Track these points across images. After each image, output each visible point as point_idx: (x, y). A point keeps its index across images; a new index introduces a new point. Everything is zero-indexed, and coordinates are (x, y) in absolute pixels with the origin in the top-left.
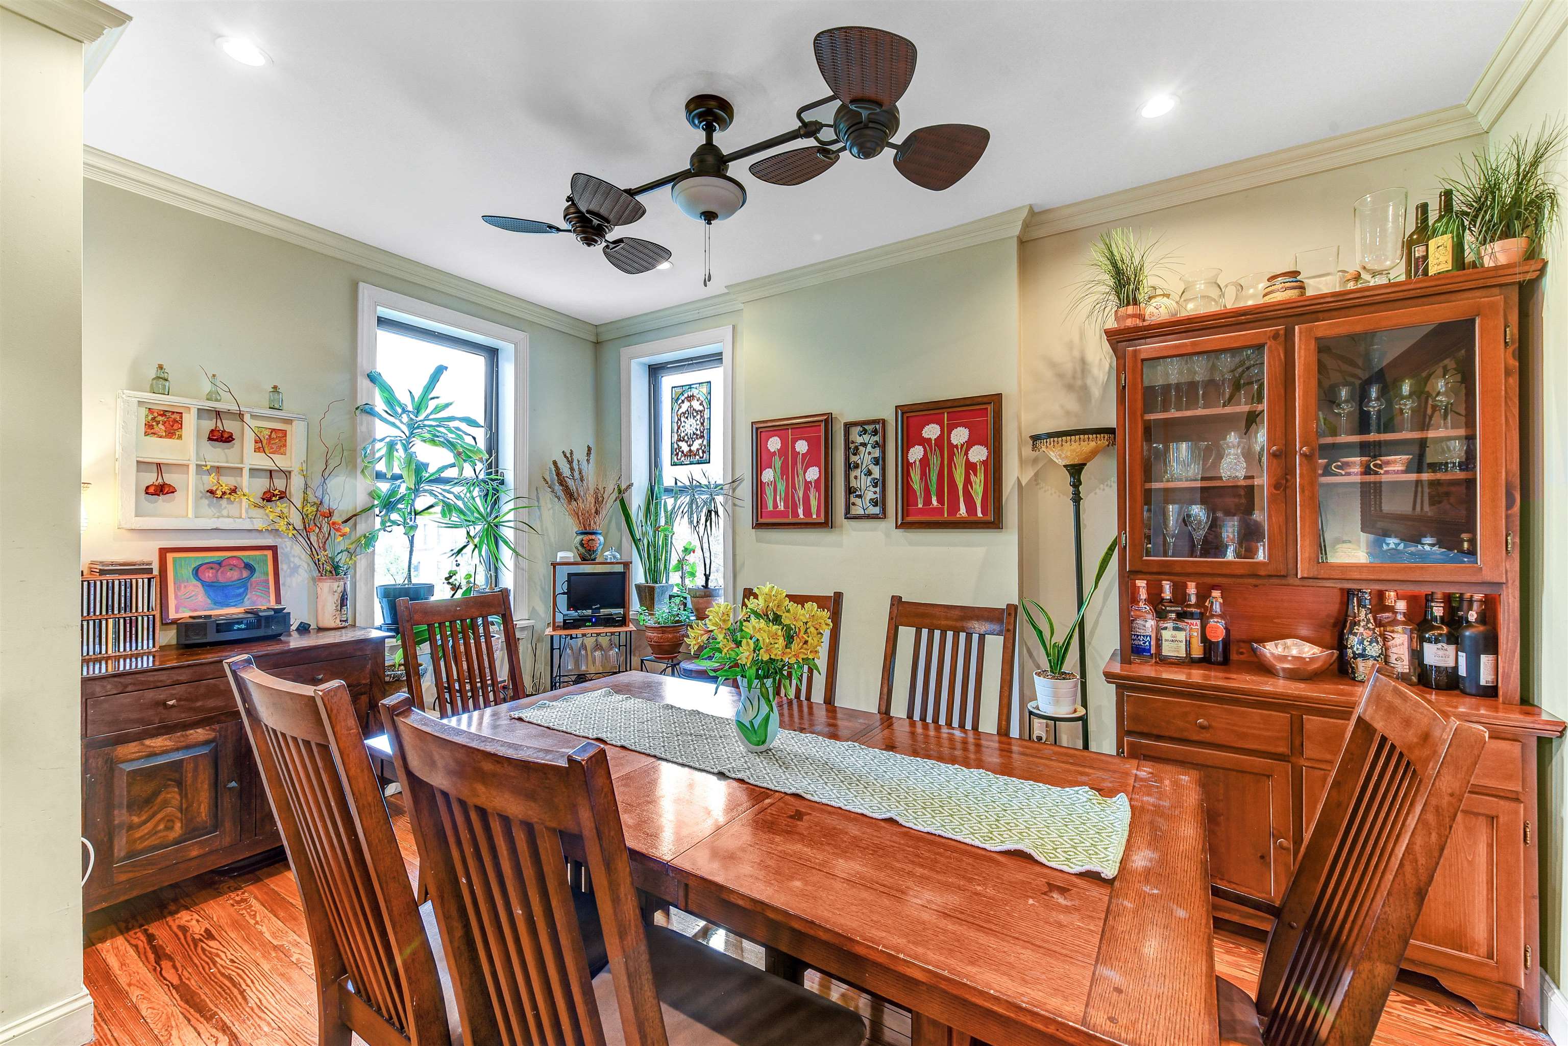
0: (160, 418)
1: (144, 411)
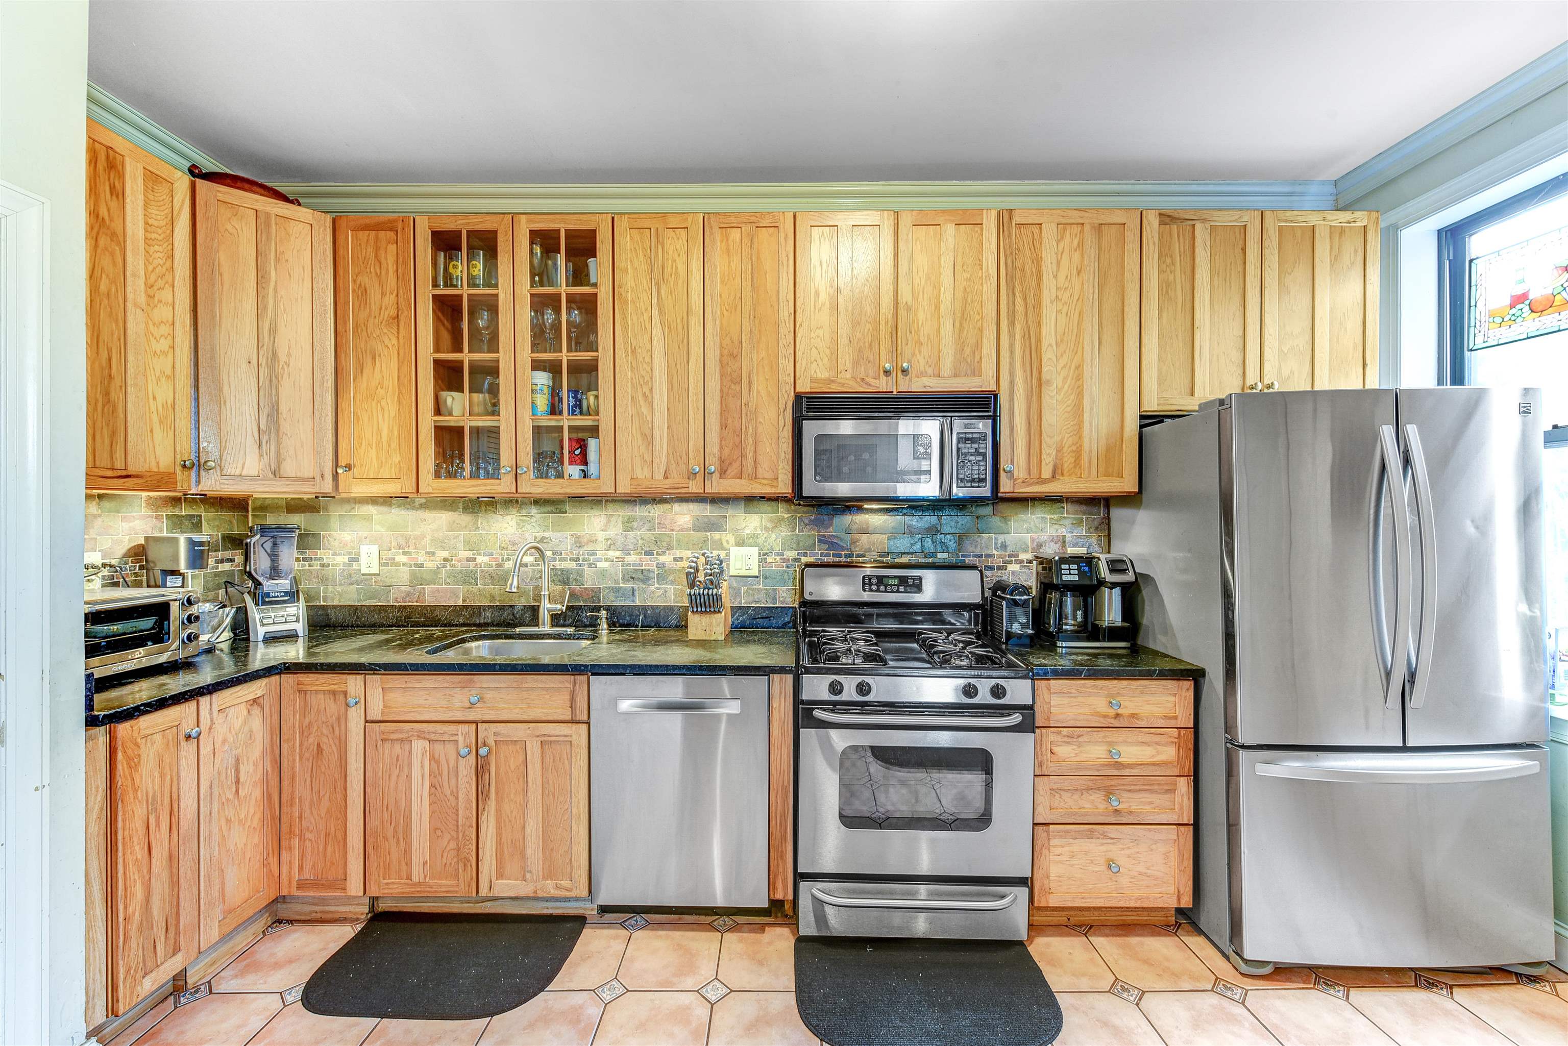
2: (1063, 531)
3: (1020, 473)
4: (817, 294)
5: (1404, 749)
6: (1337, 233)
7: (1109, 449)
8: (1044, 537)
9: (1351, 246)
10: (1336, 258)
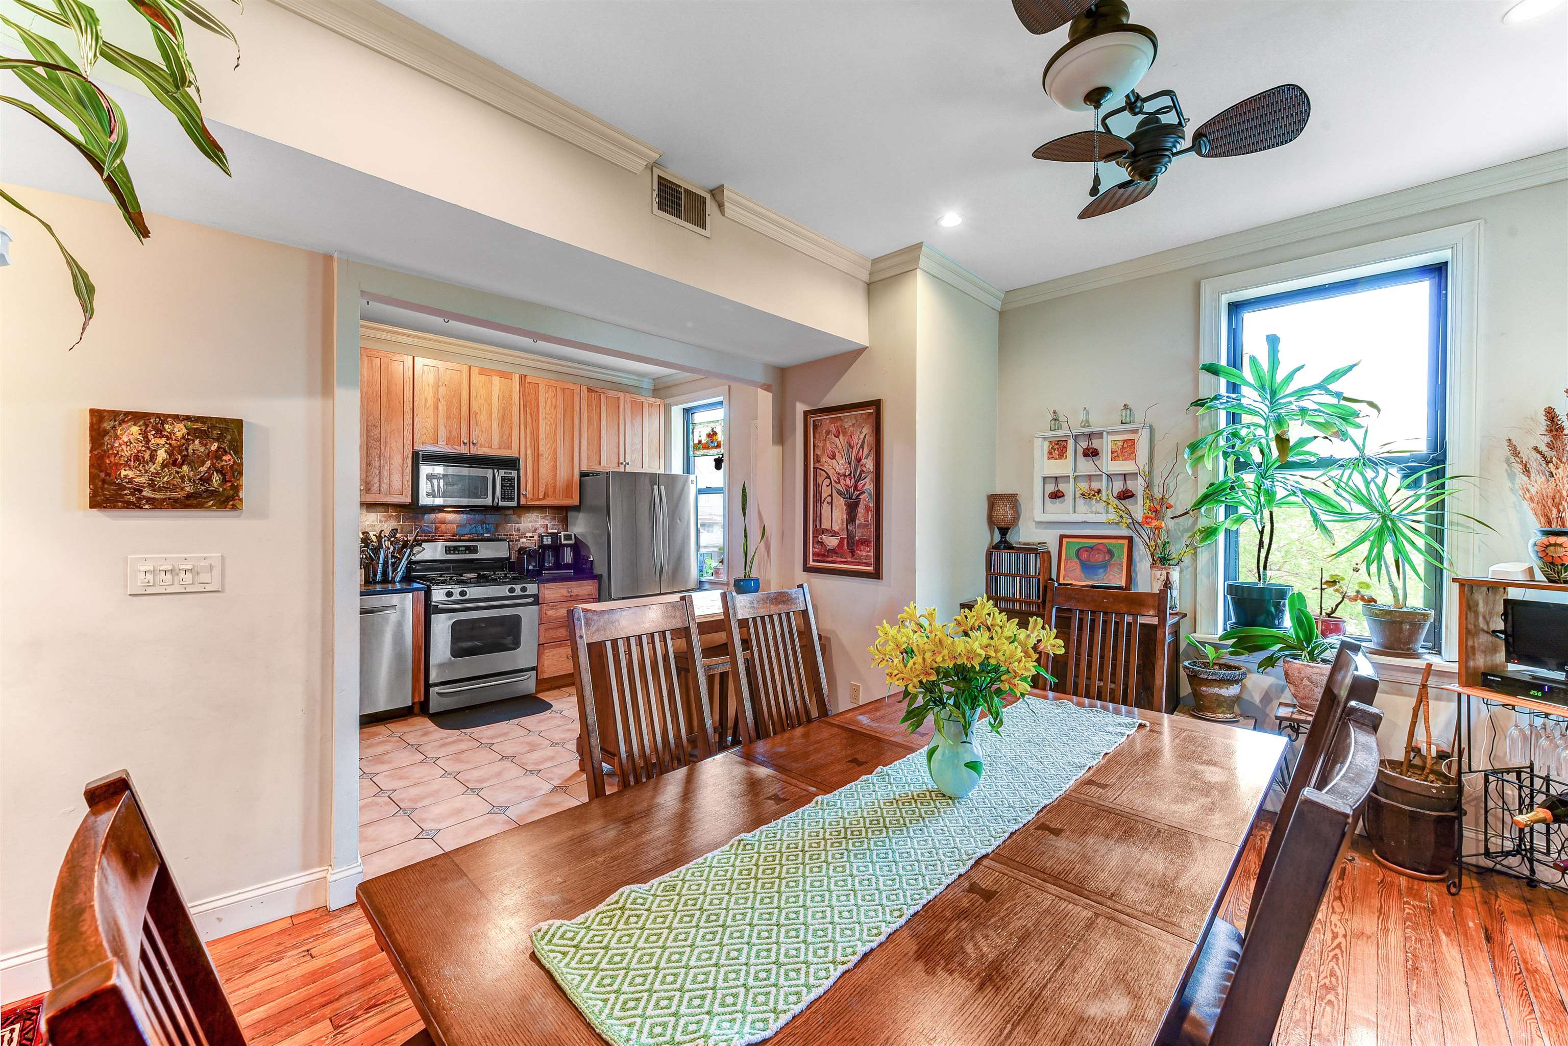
0: (1056, 447)
1: (1046, 444)
2: (547, 522)
3: (530, 496)
4: (426, 400)
5: (660, 594)
6: (651, 405)
7: (567, 486)
8: (538, 525)
9: (656, 410)
10: (650, 415)
